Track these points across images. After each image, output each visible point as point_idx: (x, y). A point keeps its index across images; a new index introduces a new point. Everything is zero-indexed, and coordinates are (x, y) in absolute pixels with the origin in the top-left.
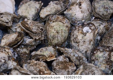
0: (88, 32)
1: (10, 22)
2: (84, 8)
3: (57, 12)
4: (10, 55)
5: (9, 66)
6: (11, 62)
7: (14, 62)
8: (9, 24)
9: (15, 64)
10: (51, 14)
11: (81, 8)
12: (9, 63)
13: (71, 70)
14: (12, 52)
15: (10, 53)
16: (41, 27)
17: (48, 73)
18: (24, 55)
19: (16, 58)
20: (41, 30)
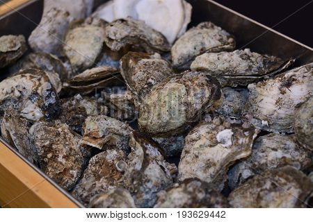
0: (223, 142)
1: (117, 41)
2: (291, 97)
3: (226, 74)
4: (39, 91)
5: (24, 111)
6: (33, 105)
7: (38, 109)
8: (111, 45)
9: (39, 114)
10: (209, 69)
11: (283, 93)
12: (28, 105)
13: (100, 185)
14: (47, 90)
15: (42, 89)
16: (152, 79)
17: (64, 163)
18: (73, 110)
19: (46, 104)
20: (146, 86)
